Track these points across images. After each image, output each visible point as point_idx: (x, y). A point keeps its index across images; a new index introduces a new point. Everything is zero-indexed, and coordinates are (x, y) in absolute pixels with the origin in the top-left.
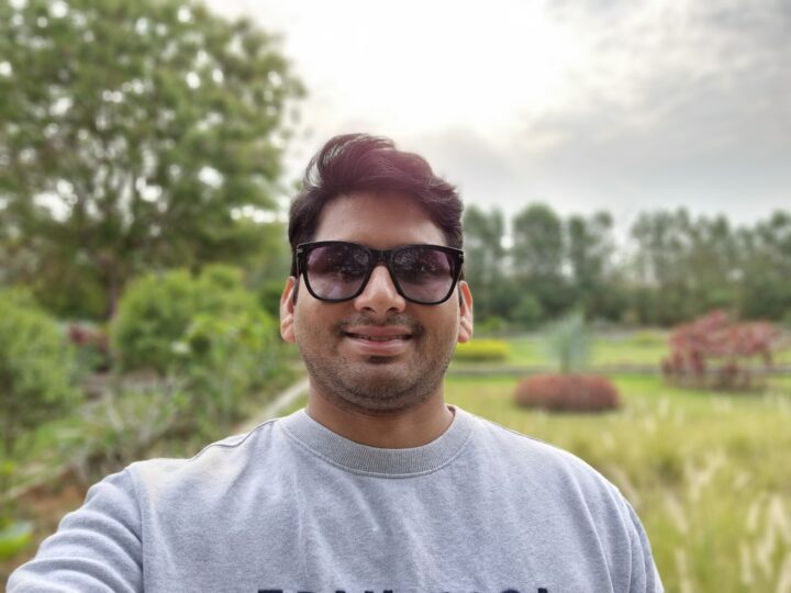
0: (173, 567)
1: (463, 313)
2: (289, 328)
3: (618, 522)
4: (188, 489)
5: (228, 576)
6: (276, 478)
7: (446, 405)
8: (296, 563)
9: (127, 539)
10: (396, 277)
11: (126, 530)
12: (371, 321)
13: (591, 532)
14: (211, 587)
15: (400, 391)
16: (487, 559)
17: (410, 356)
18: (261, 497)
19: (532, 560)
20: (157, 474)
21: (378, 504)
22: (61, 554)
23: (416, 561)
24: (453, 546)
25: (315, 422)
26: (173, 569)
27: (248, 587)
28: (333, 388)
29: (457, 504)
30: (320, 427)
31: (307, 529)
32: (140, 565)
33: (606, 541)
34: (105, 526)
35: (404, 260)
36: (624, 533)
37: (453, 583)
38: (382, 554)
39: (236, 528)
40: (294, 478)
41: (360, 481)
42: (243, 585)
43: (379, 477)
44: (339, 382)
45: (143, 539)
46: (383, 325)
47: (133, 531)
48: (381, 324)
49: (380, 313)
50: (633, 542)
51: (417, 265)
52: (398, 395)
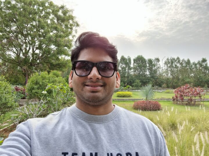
0: (39, 146)
1: (117, 80)
2: (71, 84)
3: (157, 135)
4: (44, 126)
5: (54, 149)
6: (67, 123)
7: (113, 104)
8: (72, 145)
9: (27, 139)
10: (99, 70)
11: (27, 137)
12: (92, 82)
13: (150, 138)
14: (49, 152)
15: (100, 100)
16: (122, 144)
17: (102, 91)
18: (63, 128)
19: (134, 145)
20: (35, 122)
21: (94, 130)
22: (10, 143)
23: (104, 145)
24: (114, 141)
25: (78, 109)
26: (39, 147)
27: (59, 152)
28: (82, 99)
29: (115, 130)
30: (79, 110)
31: (75, 136)
32: (31, 146)
33: (154, 140)
34: (21, 136)
35: (102, 65)
36: (158, 138)
37: (113, 151)
38: (95, 143)
39: (56, 136)
40: (72, 123)
41: (90, 124)
42: (58, 151)
43: (94, 123)
44: (84, 98)
45: (31, 139)
46: (95, 83)
47: (28, 137)
48: (95, 82)
49: (94, 79)
50: (161, 140)
51: (105, 67)
52: (99, 101)
